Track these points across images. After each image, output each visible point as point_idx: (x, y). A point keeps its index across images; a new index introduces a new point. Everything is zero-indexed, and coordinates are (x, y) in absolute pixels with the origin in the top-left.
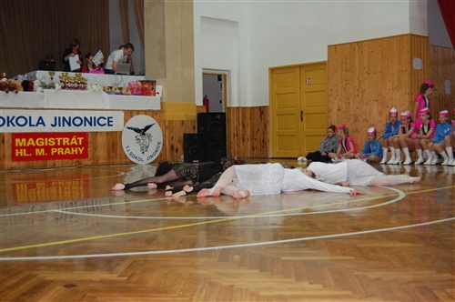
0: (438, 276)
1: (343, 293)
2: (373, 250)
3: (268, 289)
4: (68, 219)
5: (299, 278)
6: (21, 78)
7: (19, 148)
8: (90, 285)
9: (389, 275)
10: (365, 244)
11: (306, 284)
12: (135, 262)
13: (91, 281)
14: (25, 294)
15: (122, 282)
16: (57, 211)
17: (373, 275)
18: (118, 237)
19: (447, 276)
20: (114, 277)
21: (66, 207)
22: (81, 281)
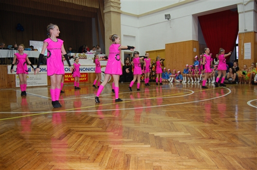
0: (212, 115)
1: (178, 120)
2: (189, 108)
3: (161, 119)
5: (170, 116)
7: (66, 78)
9: (197, 115)
10: (186, 106)
11: (172, 118)
13: (107, 117)
14: (89, 121)
15: (116, 117)
17: (192, 115)
19: (214, 115)
20: (113, 116)
22: (104, 117)
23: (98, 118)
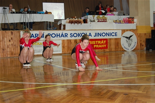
4: (111, 71)
6: (83, 18)
8: (133, 94)
12: (146, 87)
13: (133, 93)
14: (111, 96)
15: (144, 94)
16: (105, 68)
18: (134, 78)
20: (141, 92)
21: (108, 67)
22: (129, 93)
23: (122, 93)
